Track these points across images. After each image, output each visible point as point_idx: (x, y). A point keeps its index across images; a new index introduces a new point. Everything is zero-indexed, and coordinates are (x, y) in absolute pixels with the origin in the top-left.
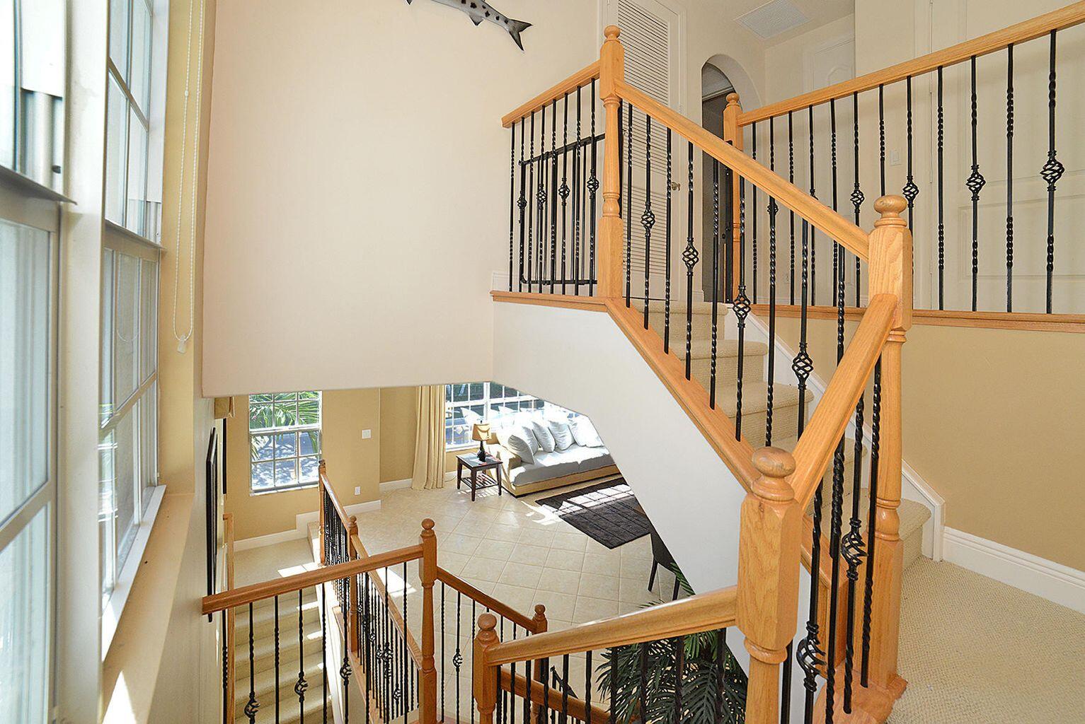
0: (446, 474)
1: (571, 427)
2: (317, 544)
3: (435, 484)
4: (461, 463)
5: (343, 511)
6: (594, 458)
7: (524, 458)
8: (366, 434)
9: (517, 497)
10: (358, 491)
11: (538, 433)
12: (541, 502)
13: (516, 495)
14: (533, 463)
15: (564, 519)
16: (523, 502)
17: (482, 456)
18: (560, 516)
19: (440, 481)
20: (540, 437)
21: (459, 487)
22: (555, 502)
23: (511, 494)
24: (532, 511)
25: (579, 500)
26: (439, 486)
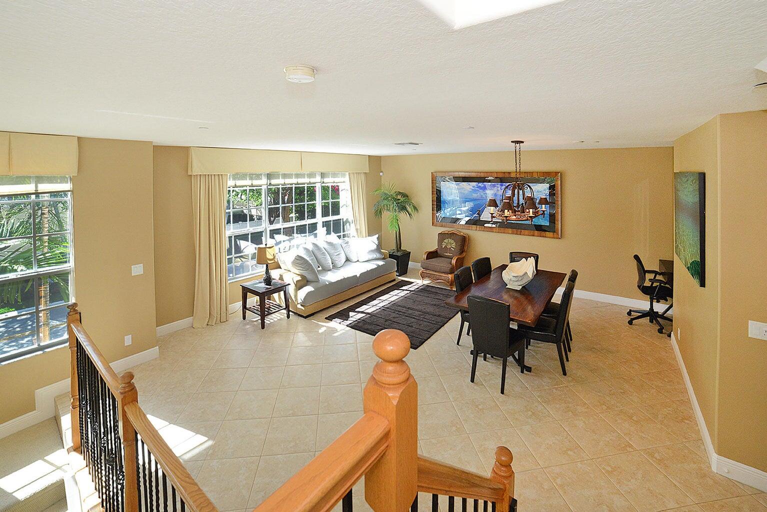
0: (230, 306)
1: (344, 245)
2: (67, 422)
3: (219, 319)
4: (246, 291)
5: (109, 369)
6: (370, 270)
7: (309, 277)
8: (137, 270)
9: (306, 317)
10: (128, 340)
11: (316, 252)
12: (330, 318)
13: (305, 315)
14: (317, 281)
15: (352, 327)
16: (313, 321)
17: (268, 280)
18: (347, 326)
19: (223, 315)
20: (320, 256)
21: (244, 318)
22: (343, 315)
23: (300, 315)
24: (324, 326)
25: (363, 308)
26: (224, 319)
